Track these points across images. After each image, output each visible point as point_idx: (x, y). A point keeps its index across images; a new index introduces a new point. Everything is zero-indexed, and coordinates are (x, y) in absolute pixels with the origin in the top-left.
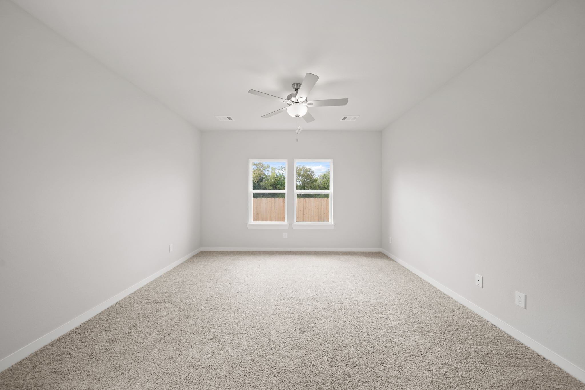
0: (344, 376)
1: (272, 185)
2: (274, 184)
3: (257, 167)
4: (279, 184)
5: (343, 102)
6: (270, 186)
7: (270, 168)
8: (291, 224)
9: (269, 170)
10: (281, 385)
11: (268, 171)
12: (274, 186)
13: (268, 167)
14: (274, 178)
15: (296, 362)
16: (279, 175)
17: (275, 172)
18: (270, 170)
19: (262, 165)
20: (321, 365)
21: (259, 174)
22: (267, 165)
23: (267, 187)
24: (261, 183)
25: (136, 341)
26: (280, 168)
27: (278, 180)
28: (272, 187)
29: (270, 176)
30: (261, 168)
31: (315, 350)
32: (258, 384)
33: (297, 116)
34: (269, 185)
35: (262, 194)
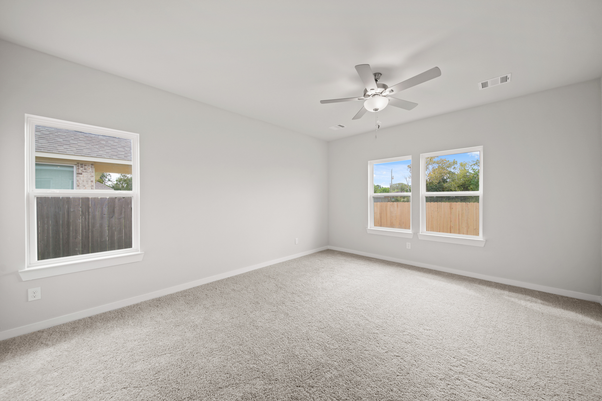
0: (333, 395)
1: (461, 186)
2: (465, 185)
3: (439, 165)
4: (472, 184)
5: (435, 72)
6: (458, 187)
7: (458, 164)
8: (416, 234)
9: (456, 167)
10: (281, 364)
11: (454, 168)
12: (465, 187)
13: (455, 163)
14: (464, 176)
15: (307, 357)
16: (473, 173)
17: (466, 168)
18: (458, 166)
19: (445, 162)
20: (325, 373)
21: (441, 173)
22: (452, 161)
23: (453, 189)
24: (445, 185)
25: (241, 295)
26: (475, 163)
27: (471, 179)
28: (461, 188)
29: (457, 175)
30: (445, 166)
31: (333, 360)
32: (269, 353)
33: (376, 110)
34: (456, 186)
35: (446, 197)
